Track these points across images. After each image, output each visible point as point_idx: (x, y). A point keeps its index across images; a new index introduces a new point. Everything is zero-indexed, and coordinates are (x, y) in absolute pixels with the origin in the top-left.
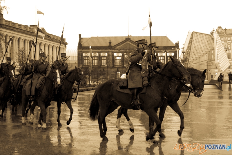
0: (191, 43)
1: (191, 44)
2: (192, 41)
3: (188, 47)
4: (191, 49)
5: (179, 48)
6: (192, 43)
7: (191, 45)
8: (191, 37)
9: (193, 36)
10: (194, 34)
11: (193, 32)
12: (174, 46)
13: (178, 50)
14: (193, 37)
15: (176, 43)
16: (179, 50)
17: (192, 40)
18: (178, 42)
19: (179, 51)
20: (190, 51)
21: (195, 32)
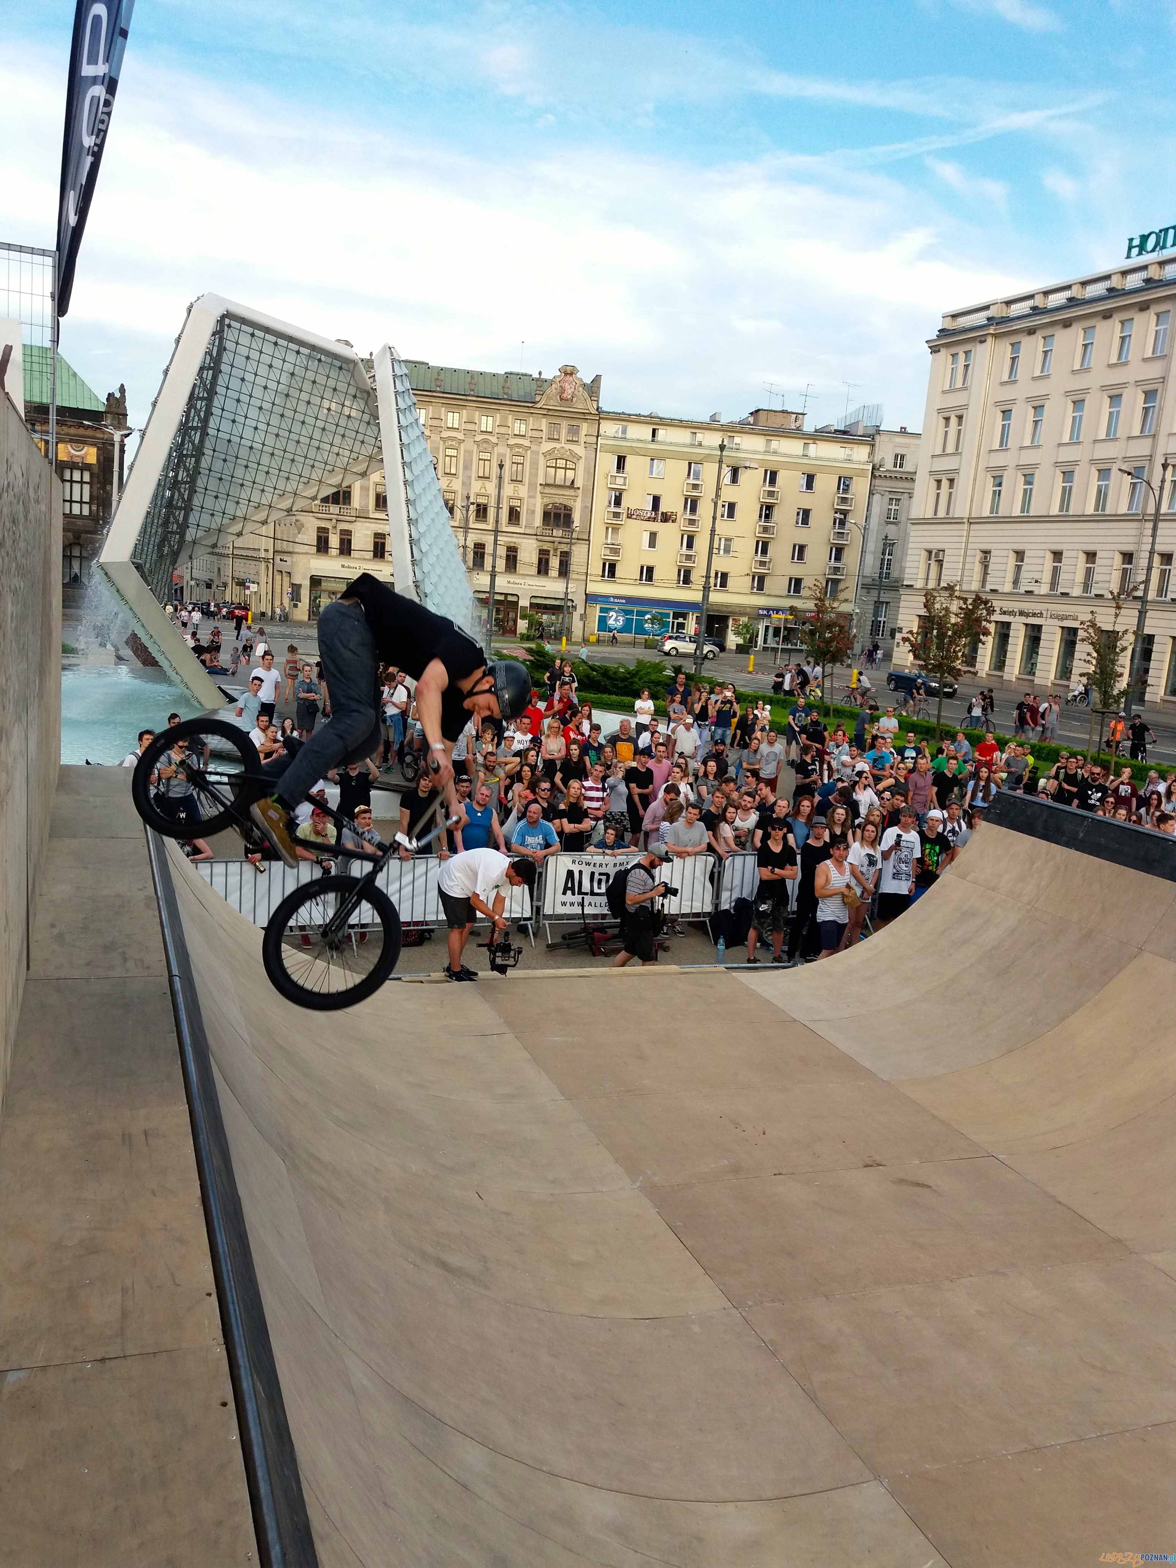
0: (209, 400)
1: (209, 413)
2: (212, 392)
3: (184, 429)
4: (208, 452)
5: (129, 424)
6: (217, 402)
7: (205, 421)
8: (209, 353)
9: (222, 349)
10: (230, 335)
11: (228, 315)
12: (102, 409)
13: (117, 438)
14: (227, 358)
15: (110, 396)
16: (127, 436)
17: (215, 378)
18: (122, 389)
19: (126, 440)
20: (198, 462)
21: (243, 321)
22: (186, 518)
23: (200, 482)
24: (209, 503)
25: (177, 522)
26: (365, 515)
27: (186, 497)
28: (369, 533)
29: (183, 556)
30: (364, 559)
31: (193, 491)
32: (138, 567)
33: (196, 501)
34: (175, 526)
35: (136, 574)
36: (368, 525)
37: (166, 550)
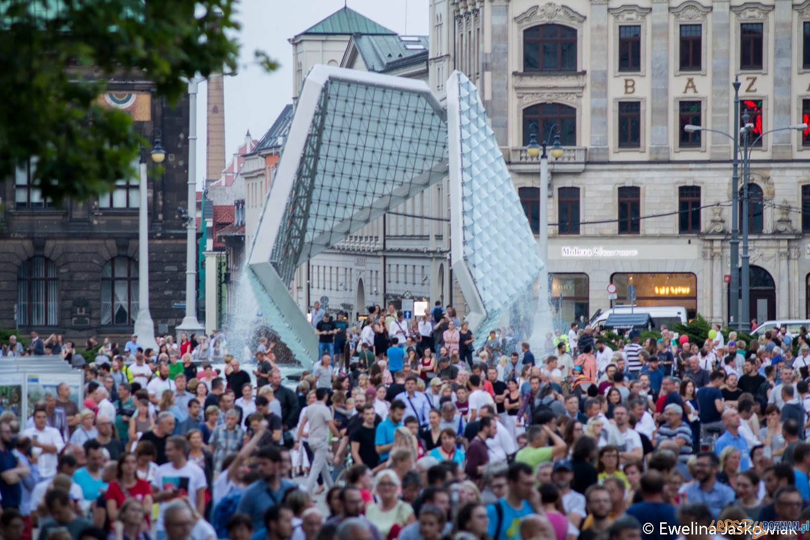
0: (320, 136)
2: (321, 130)
4: (320, 172)
6: (325, 136)
7: (317, 151)
9: (327, 99)
10: (332, 89)
11: (330, 79)
14: (331, 104)
17: (323, 120)
21: (341, 80)
22: (305, 224)
23: (315, 195)
24: (322, 210)
25: (298, 228)
26: (602, 158)
27: (304, 209)
28: (609, 188)
29: (303, 257)
30: (603, 237)
31: (309, 202)
32: (275, 265)
33: (312, 211)
34: (297, 232)
35: (273, 270)
36: (606, 175)
37: (290, 252)
